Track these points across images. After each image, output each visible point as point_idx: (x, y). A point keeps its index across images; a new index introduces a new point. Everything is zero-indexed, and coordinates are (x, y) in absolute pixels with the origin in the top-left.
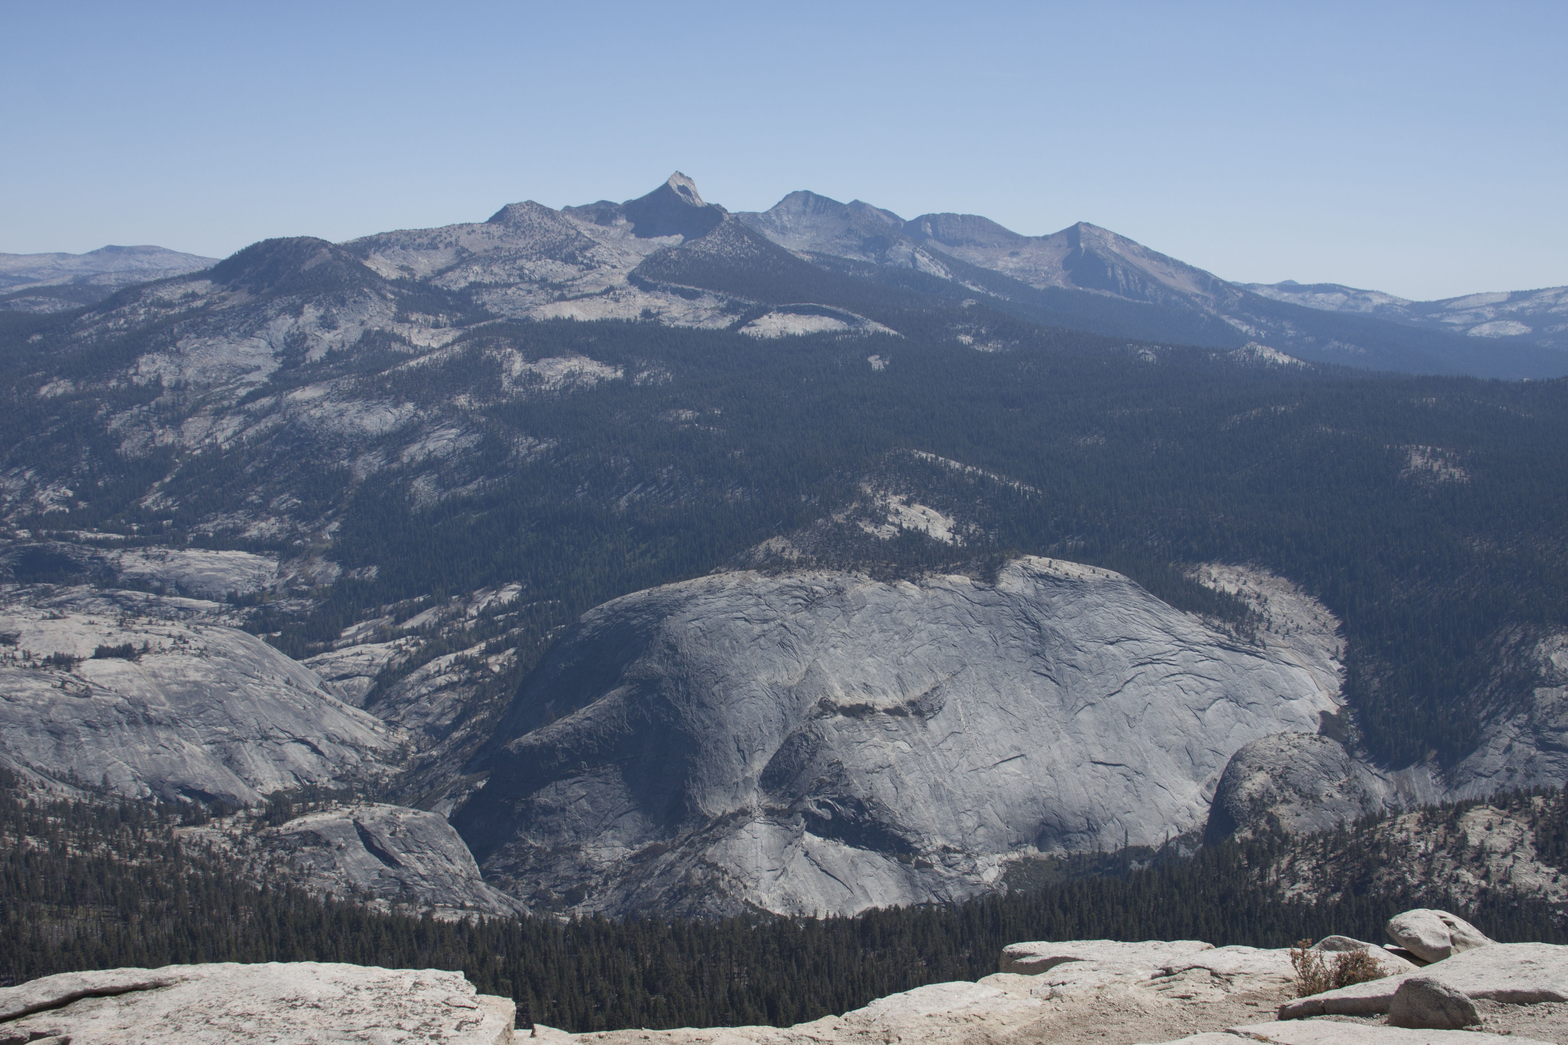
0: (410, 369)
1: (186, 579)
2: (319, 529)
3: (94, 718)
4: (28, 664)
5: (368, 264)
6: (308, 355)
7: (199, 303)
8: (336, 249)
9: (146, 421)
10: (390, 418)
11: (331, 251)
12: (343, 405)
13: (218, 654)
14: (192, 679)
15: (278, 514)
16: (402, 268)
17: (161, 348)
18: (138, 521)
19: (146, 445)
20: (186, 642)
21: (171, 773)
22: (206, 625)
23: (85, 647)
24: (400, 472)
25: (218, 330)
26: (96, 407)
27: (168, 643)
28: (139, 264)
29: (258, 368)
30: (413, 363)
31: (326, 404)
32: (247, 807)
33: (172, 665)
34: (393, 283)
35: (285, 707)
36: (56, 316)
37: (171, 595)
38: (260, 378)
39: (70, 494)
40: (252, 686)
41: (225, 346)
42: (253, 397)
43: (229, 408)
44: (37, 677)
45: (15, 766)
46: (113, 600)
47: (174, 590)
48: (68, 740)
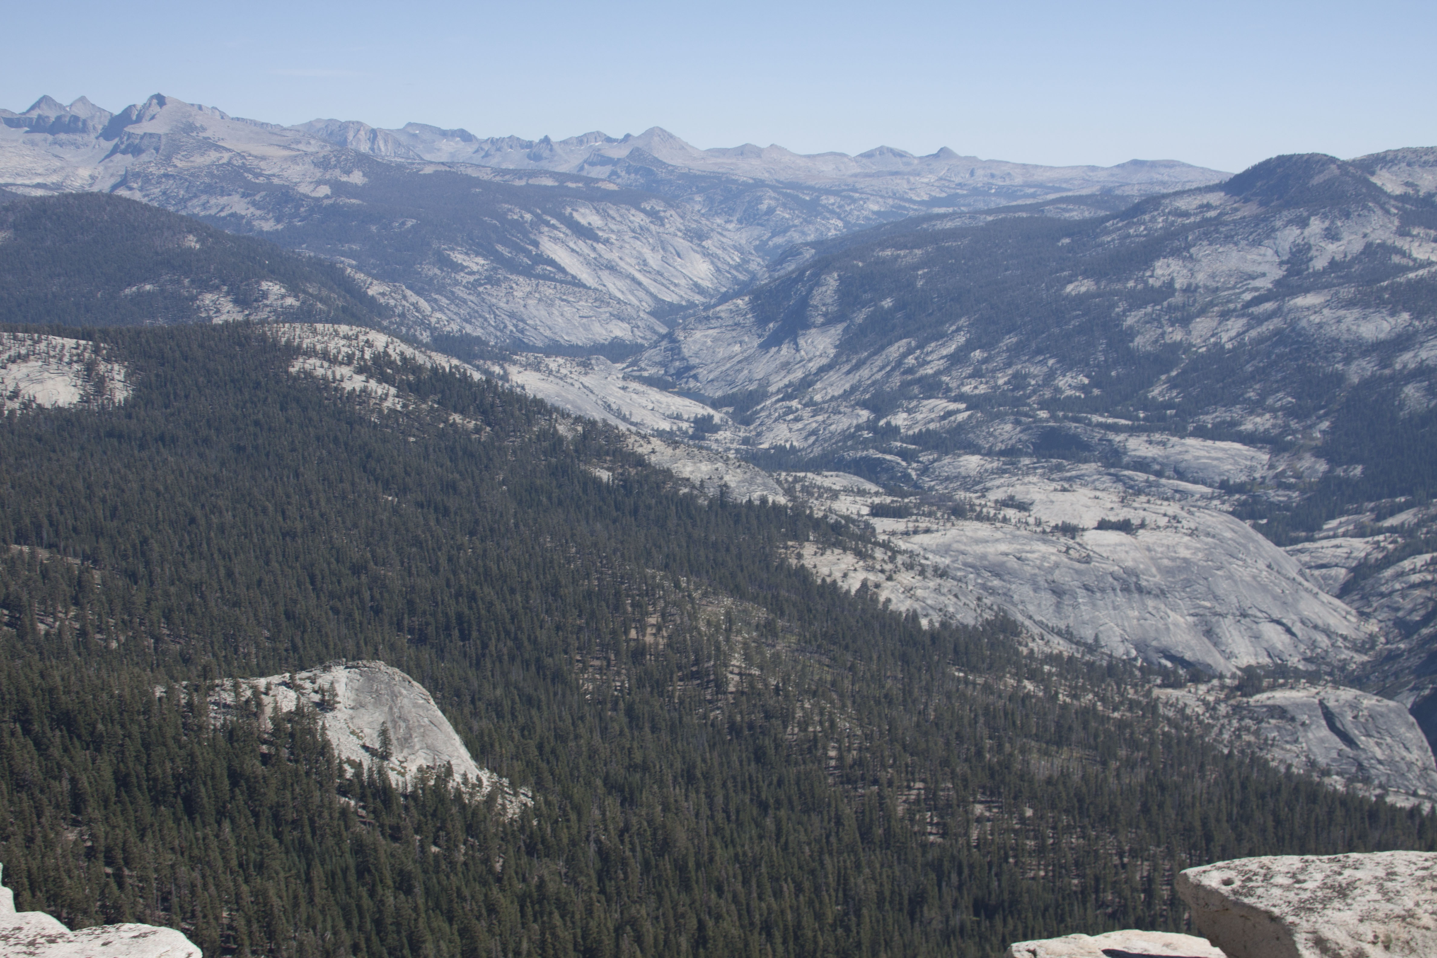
0: (1409, 281)
1: (1183, 465)
2: (1310, 427)
3: (1092, 582)
4: (1039, 529)
5: (1374, 180)
6: (1311, 264)
7: (1212, 214)
8: (1343, 166)
9: (1158, 319)
10: (1386, 326)
11: (1339, 167)
12: (1342, 312)
13: (1208, 534)
14: (1182, 555)
15: (1273, 410)
16: (1407, 184)
17: (1176, 253)
18: (1145, 409)
19: (1156, 341)
20: (1179, 522)
21: (1155, 639)
22: (1199, 507)
23: (1089, 519)
24: (1392, 378)
25: (1228, 238)
26: (1114, 305)
27: (1163, 521)
28: (1160, 177)
29: (1264, 275)
30: (1412, 275)
31: (1326, 311)
32: (1221, 677)
33: (1165, 542)
34: (1397, 198)
35: (1264, 589)
36: (1084, 222)
37: (1169, 478)
38: (1265, 284)
39: (1086, 381)
40: (1236, 567)
41: (1234, 254)
42: (1257, 301)
43: (1234, 310)
44: (1045, 542)
45: (1020, 618)
46: (1117, 478)
47: (1171, 473)
48: (1067, 600)
